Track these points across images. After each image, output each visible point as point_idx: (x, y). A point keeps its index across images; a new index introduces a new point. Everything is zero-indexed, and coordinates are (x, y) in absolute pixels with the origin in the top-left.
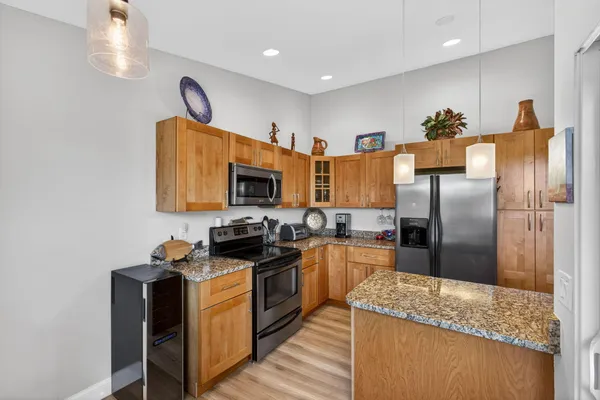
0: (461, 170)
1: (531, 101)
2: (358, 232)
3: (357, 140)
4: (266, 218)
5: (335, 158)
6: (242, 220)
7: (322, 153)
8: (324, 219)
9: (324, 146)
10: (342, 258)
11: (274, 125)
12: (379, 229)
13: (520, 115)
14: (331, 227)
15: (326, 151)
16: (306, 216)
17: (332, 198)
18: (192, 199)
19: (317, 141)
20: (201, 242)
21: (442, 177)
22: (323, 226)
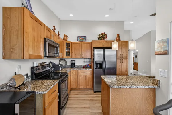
0: (110, 48)
1: (119, 34)
2: (77, 66)
3: (78, 38)
4: (51, 62)
5: (72, 42)
6: (43, 63)
7: (67, 40)
8: (66, 62)
9: (67, 38)
10: (76, 74)
11: (54, 27)
12: (84, 64)
13: (117, 37)
14: (68, 65)
15: (68, 39)
16: (60, 61)
17: (71, 55)
18: (31, 53)
19: (65, 36)
20: (27, 74)
21: (106, 50)
22: (66, 65)
